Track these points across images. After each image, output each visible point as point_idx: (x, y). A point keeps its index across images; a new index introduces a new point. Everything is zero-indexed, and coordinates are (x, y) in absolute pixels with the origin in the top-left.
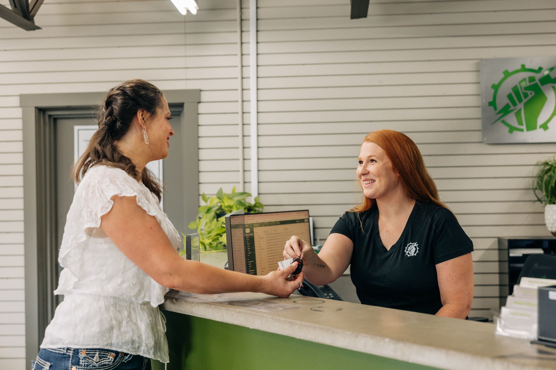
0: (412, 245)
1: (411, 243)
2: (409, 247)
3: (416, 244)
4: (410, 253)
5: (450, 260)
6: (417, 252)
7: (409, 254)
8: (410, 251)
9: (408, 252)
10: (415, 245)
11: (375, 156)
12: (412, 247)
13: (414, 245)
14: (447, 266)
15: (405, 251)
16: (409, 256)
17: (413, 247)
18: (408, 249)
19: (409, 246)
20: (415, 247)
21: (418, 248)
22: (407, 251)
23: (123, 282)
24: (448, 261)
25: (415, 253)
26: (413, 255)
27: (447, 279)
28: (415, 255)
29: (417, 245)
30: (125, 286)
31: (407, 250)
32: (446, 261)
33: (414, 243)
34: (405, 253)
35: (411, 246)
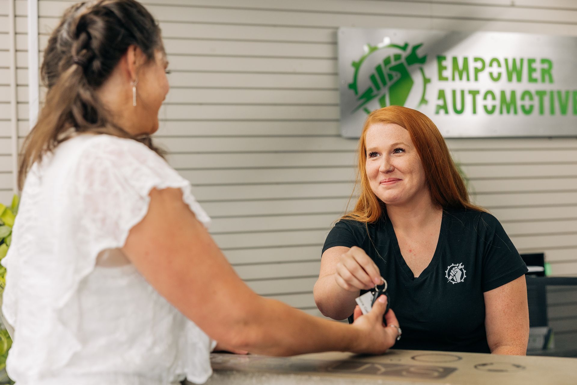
0: (456, 267)
1: (453, 265)
2: (452, 271)
3: (462, 265)
4: (454, 278)
5: (507, 284)
6: (465, 276)
7: (454, 281)
8: (454, 275)
9: (451, 278)
10: (460, 267)
11: (403, 143)
12: (456, 270)
13: (458, 267)
14: (504, 293)
15: (447, 276)
16: (454, 283)
17: (458, 270)
18: (451, 273)
19: (451, 268)
20: (461, 270)
21: (465, 271)
22: (449, 277)
23: (155, 343)
24: (504, 286)
25: (461, 279)
26: (459, 281)
27: (504, 311)
28: (463, 281)
29: (463, 267)
30: (158, 350)
31: (449, 275)
32: (502, 286)
33: (458, 264)
34: (447, 279)
35: (454, 269)
